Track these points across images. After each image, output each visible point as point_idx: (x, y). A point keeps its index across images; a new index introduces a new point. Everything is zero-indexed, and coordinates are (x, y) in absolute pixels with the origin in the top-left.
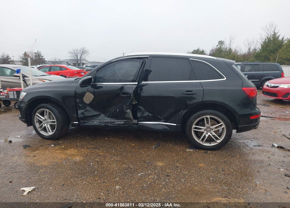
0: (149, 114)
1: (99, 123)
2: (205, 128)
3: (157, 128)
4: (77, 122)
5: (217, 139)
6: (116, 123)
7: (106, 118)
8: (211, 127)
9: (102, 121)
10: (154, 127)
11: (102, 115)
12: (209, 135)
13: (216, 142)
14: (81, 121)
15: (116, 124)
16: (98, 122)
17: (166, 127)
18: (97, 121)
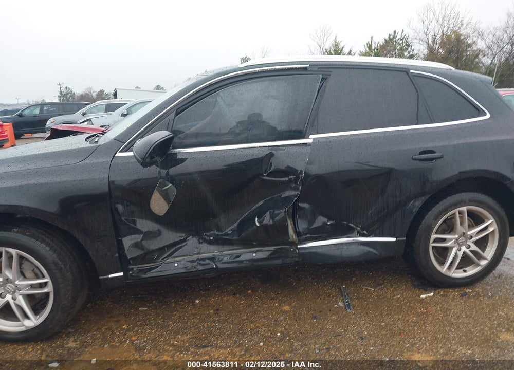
0: (325, 220)
1: (190, 265)
2: (457, 236)
3: (347, 253)
4: (121, 274)
5: (480, 257)
6: (241, 258)
7: (205, 246)
8: (469, 233)
9: (195, 257)
10: (337, 253)
11: (192, 241)
12: (464, 253)
13: (478, 265)
14: (131, 267)
15: (241, 262)
16: (183, 262)
17: (367, 249)
18: (180, 261)
